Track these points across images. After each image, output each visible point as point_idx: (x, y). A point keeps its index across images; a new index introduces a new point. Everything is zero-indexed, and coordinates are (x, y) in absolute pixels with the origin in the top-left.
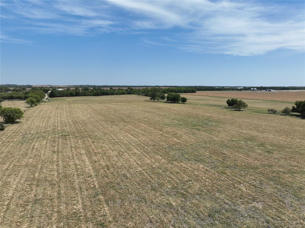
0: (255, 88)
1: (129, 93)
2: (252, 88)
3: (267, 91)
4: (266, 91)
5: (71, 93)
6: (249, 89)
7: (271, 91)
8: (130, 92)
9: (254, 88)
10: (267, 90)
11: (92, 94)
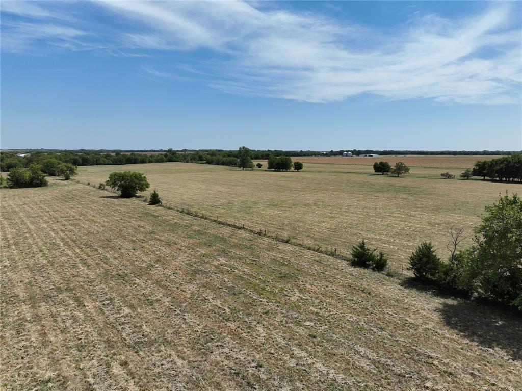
0: (350, 153)
1: (170, 160)
2: (345, 153)
3: (368, 157)
4: (366, 156)
5: (74, 159)
6: (340, 153)
7: (372, 156)
8: (171, 157)
9: (347, 152)
10: (368, 155)
11: (111, 162)
